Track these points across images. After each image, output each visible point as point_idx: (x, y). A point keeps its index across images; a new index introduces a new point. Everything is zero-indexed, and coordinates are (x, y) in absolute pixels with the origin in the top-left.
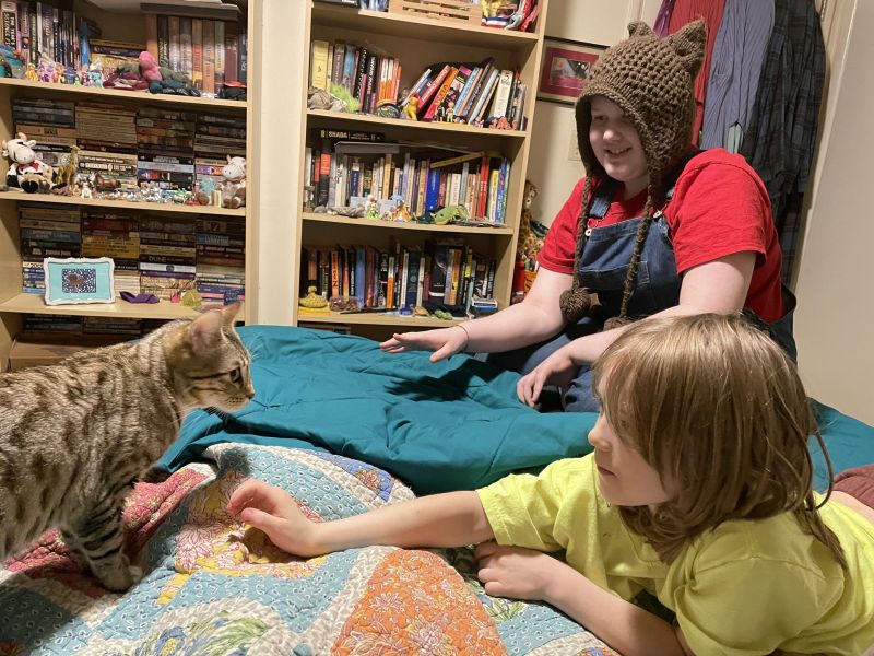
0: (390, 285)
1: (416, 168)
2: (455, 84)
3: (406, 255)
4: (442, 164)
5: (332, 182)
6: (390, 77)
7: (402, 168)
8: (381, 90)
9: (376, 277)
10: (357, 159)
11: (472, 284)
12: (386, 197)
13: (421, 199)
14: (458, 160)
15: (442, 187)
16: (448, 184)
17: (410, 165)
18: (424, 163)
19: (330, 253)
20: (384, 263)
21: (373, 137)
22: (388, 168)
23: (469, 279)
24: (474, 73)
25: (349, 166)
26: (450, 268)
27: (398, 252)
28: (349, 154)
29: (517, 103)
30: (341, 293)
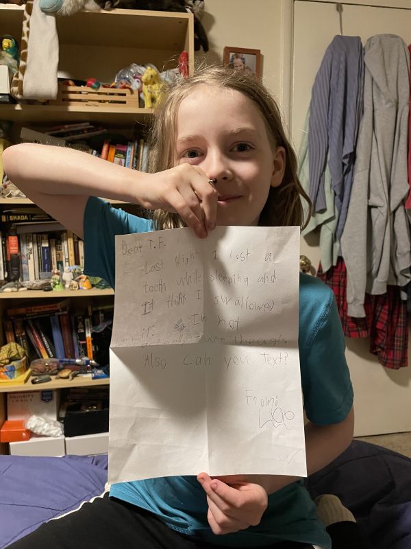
0: (89, 344)
5: (24, 259)
9: (75, 338)
20: (80, 325)
22: (71, 241)
24: (129, 149)
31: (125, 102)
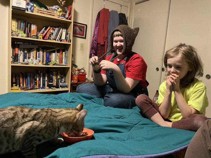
0: (38, 82)
1: (43, 52)
2: (52, 31)
3: (42, 74)
4: (50, 50)
5: (19, 56)
6: (34, 29)
7: (39, 52)
8: (32, 32)
9: (33, 80)
10: (26, 49)
11: (60, 80)
12: (35, 59)
13: (45, 59)
14: (54, 50)
15: (50, 56)
16: (52, 56)
17: (41, 51)
18: (45, 50)
19: (19, 75)
20: (35, 76)
21: (30, 44)
22: (35, 52)
23: (59, 79)
24: (56, 29)
25: (24, 51)
26: (54, 77)
27: (39, 73)
28: (23, 48)
29: (68, 36)
30: (23, 85)
31: (54, 16)
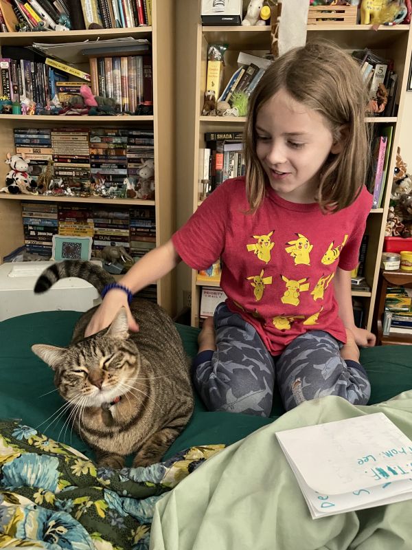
5: (225, 176)
25: (239, 162)
31: (342, 19)
